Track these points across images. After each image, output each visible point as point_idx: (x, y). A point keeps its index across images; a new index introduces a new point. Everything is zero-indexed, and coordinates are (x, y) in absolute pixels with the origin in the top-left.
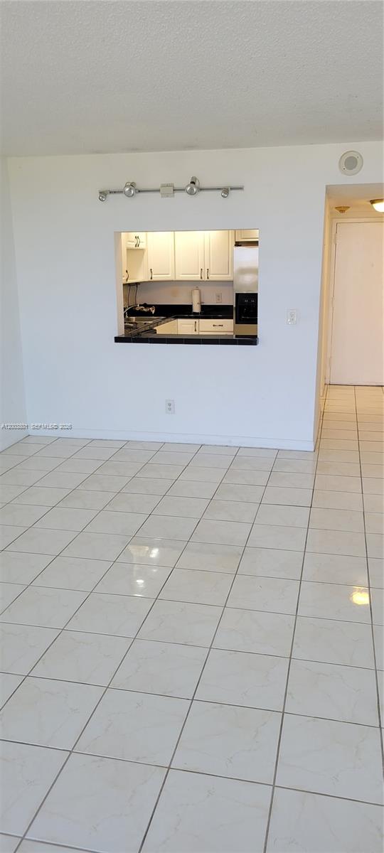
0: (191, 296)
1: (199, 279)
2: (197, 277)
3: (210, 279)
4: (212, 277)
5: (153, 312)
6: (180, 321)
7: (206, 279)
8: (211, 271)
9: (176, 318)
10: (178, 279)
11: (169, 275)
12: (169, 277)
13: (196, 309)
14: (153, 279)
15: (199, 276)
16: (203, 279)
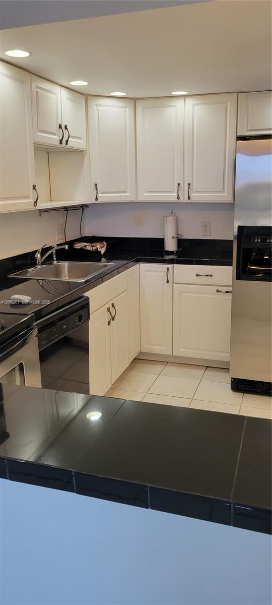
0: (163, 224)
1: (175, 199)
2: (172, 197)
3: (193, 199)
4: (196, 197)
5: (103, 251)
6: (144, 267)
7: (186, 200)
8: (194, 186)
9: (138, 261)
10: (141, 199)
11: (128, 194)
12: (127, 196)
13: (171, 245)
14: (100, 201)
15: (175, 194)
16: (181, 200)
